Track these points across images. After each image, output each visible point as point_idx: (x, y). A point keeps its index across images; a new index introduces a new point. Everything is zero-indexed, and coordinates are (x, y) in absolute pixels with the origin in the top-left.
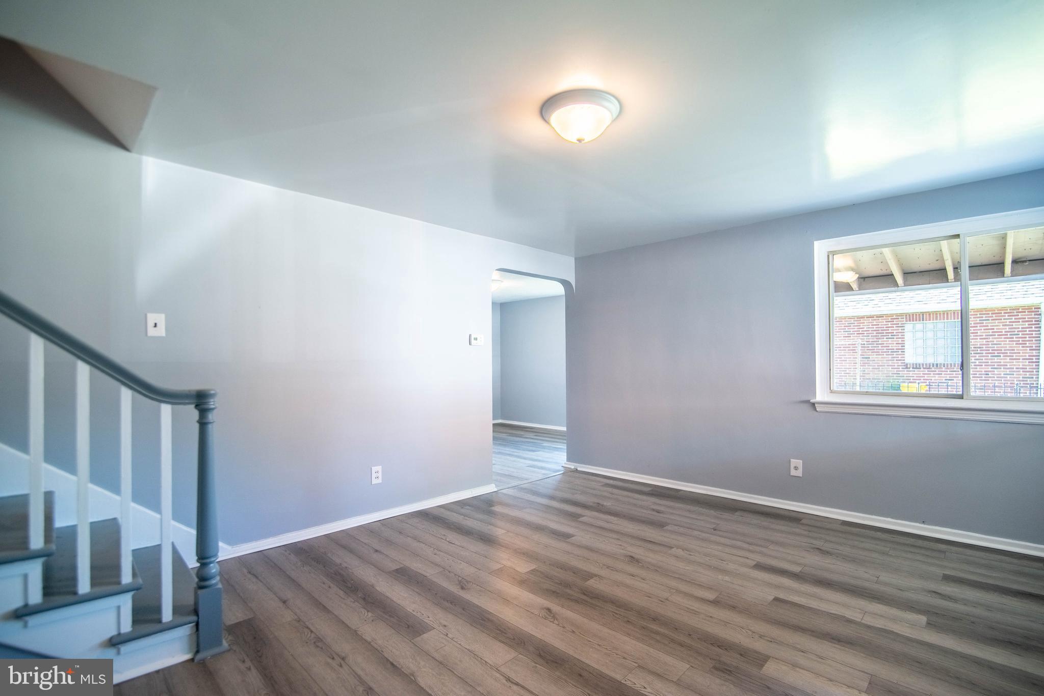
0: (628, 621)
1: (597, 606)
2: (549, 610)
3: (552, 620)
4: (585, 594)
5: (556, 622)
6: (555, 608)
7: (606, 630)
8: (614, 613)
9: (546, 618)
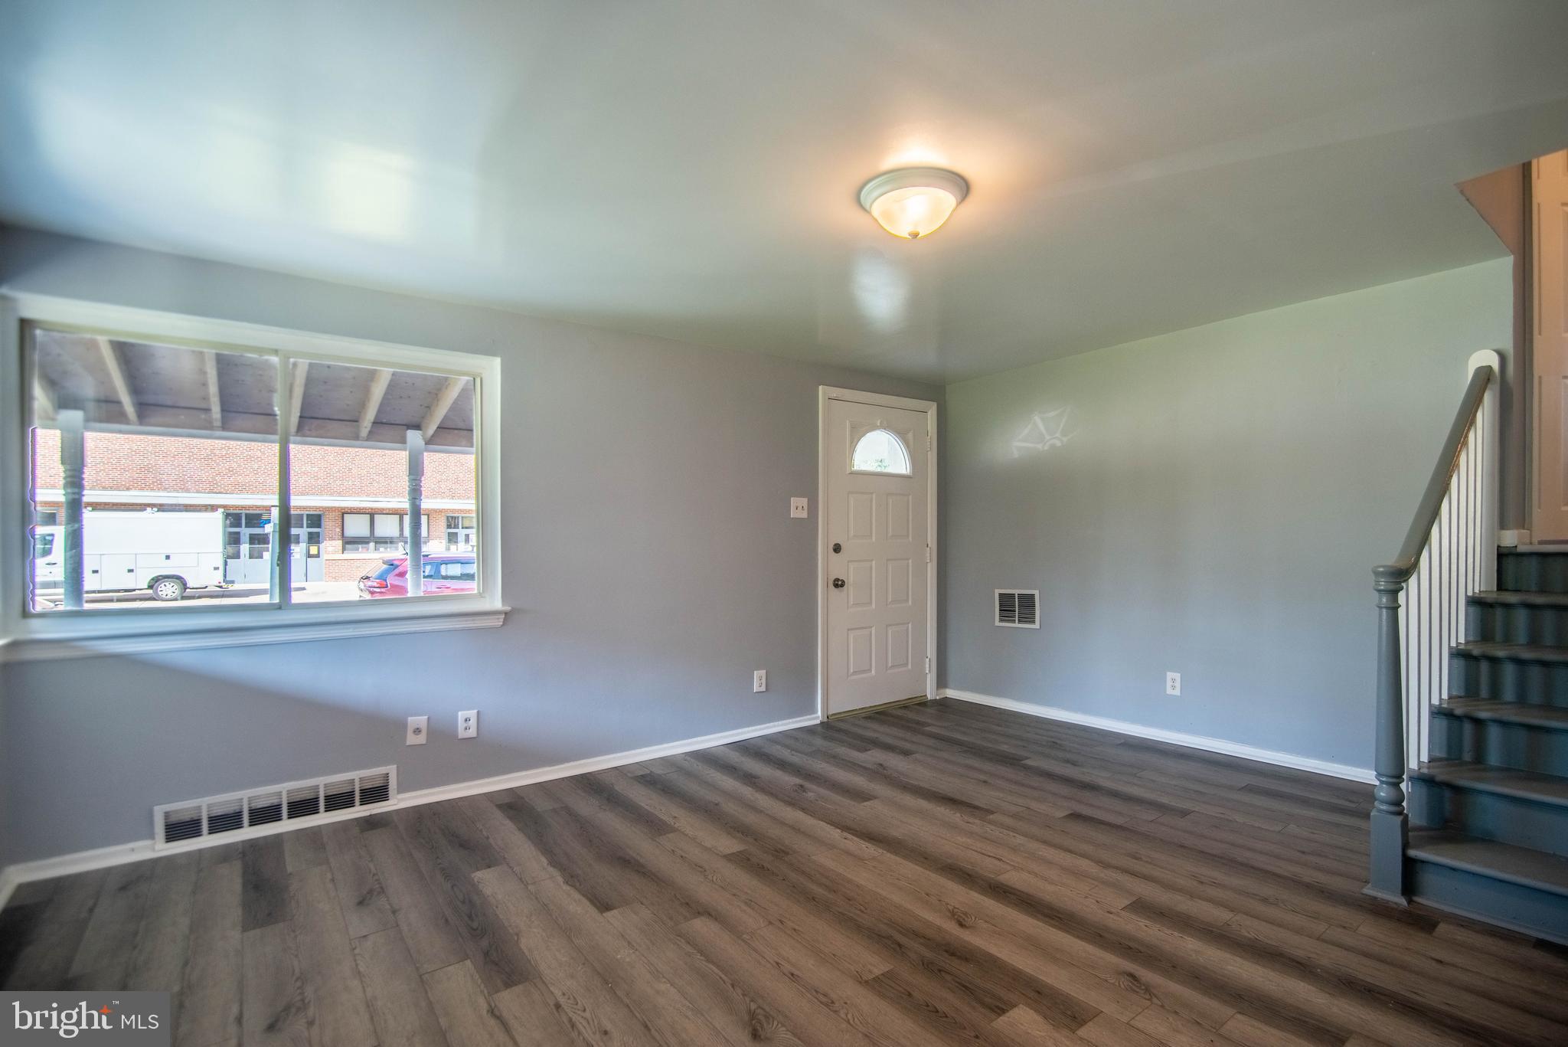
0: (849, 900)
1: (886, 924)
2: (961, 925)
3: (956, 910)
4: (900, 946)
5: (951, 908)
6: (951, 927)
7: (884, 893)
8: (865, 911)
9: (965, 914)
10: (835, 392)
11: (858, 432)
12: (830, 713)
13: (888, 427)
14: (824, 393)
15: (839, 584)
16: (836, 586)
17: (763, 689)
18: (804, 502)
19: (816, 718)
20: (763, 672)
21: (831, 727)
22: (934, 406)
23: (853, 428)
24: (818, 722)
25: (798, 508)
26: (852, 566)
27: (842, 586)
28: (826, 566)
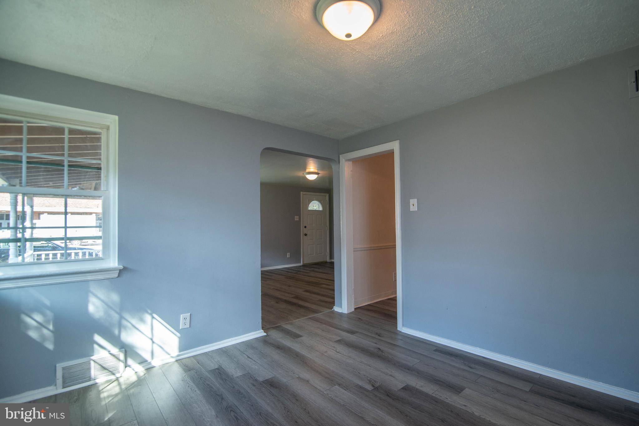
10: (304, 193)
11: (310, 201)
12: (304, 263)
13: (317, 200)
14: (302, 193)
15: (306, 235)
16: (305, 235)
17: (289, 257)
18: (298, 217)
19: (301, 264)
20: (289, 253)
21: (305, 266)
22: (328, 195)
23: (309, 200)
24: (301, 265)
25: (296, 218)
26: (309, 231)
27: (307, 235)
28: (303, 231)
